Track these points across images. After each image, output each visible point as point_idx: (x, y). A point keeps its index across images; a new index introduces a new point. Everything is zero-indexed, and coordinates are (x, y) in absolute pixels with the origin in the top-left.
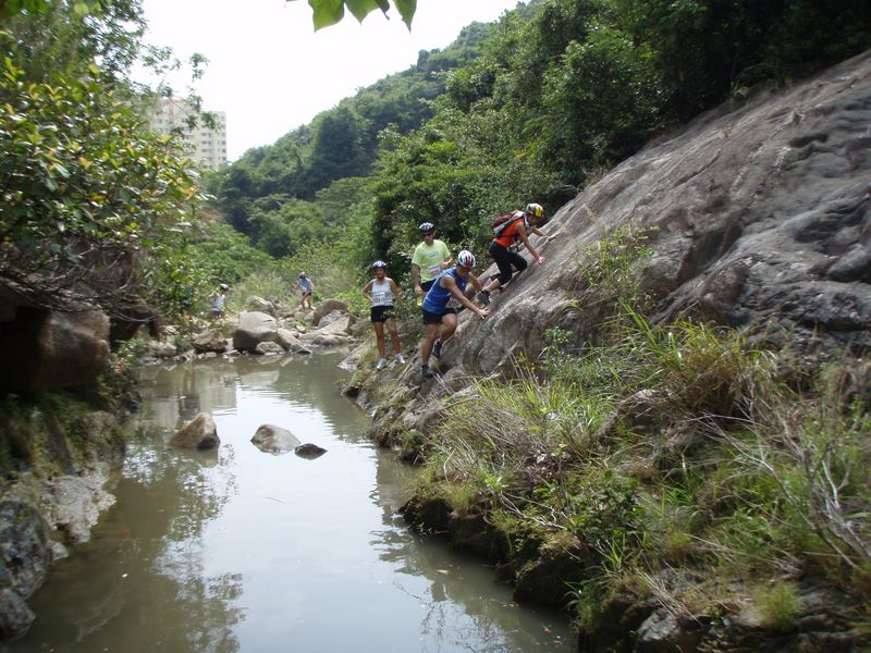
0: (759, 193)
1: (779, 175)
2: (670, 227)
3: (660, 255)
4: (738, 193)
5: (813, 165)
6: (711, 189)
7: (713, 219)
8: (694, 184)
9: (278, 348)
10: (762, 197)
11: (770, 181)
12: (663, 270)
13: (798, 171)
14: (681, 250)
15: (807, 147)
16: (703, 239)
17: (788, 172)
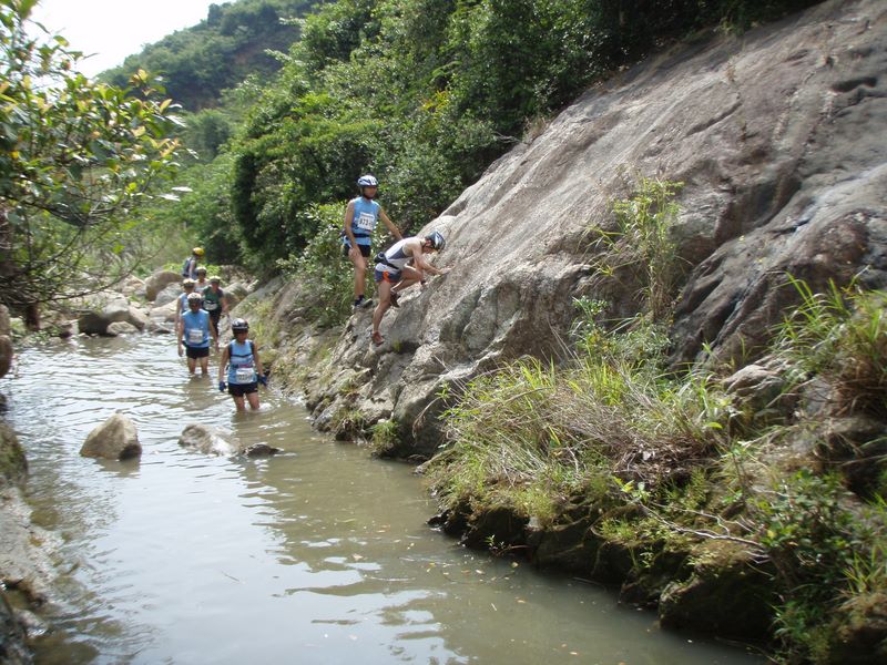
0: (811, 141)
1: (831, 123)
2: (696, 180)
3: (690, 212)
4: (783, 143)
5: (872, 111)
6: (744, 138)
7: (756, 171)
8: (718, 132)
9: (132, 328)
10: (815, 146)
11: (821, 128)
12: (695, 229)
13: (853, 117)
14: (717, 206)
15: (854, 91)
16: (749, 192)
17: (842, 119)
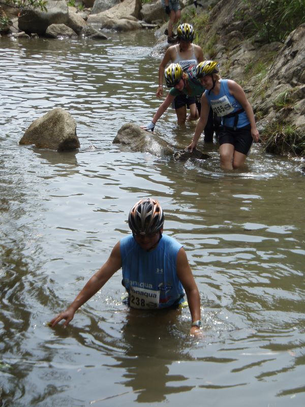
9: (70, 31)
